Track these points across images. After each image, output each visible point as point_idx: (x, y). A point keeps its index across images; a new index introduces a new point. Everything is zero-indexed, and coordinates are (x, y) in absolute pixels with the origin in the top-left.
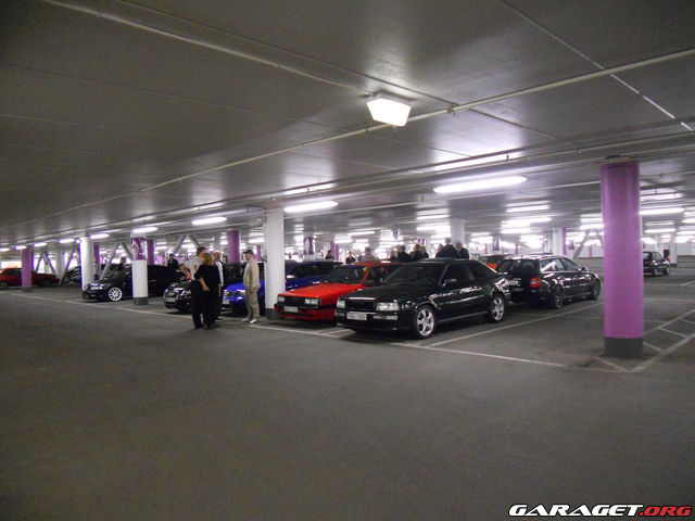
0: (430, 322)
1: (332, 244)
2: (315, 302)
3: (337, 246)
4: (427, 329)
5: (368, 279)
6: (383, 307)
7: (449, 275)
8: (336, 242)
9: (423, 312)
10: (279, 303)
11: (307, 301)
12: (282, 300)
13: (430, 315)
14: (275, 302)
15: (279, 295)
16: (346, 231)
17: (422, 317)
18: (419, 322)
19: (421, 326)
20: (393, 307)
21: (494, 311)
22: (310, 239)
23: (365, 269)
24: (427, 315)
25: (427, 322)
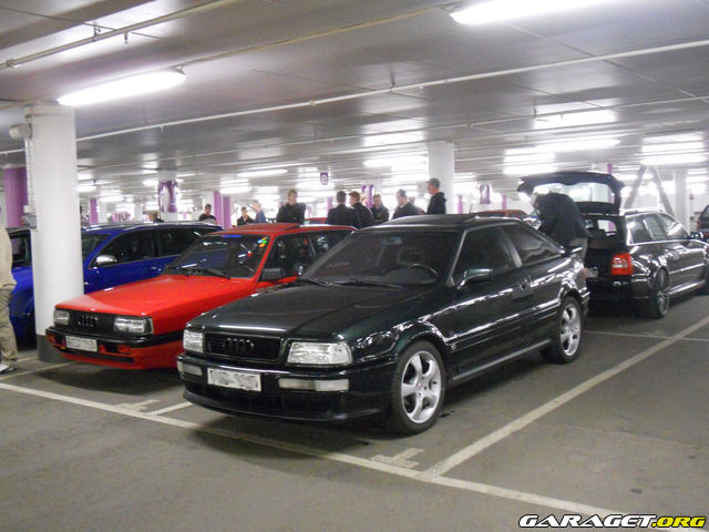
0: (431, 383)
1: (217, 194)
2: (137, 327)
3: (227, 199)
4: (427, 404)
5: (268, 265)
6: (307, 353)
7: (470, 259)
8: (223, 192)
9: (416, 361)
10: (58, 325)
11: (121, 324)
12: (65, 319)
13: (432, 364)
14: (50, 323)
15: (59, 308)
16: (234, 169)
17: (412, 372)
18: (406, 389)
19: (411, 399)
20: (336, 353)
21: (563, 337)
22: (170, 185)
23: (262, 242)
24: (425, 367)
25: (424, 388)
